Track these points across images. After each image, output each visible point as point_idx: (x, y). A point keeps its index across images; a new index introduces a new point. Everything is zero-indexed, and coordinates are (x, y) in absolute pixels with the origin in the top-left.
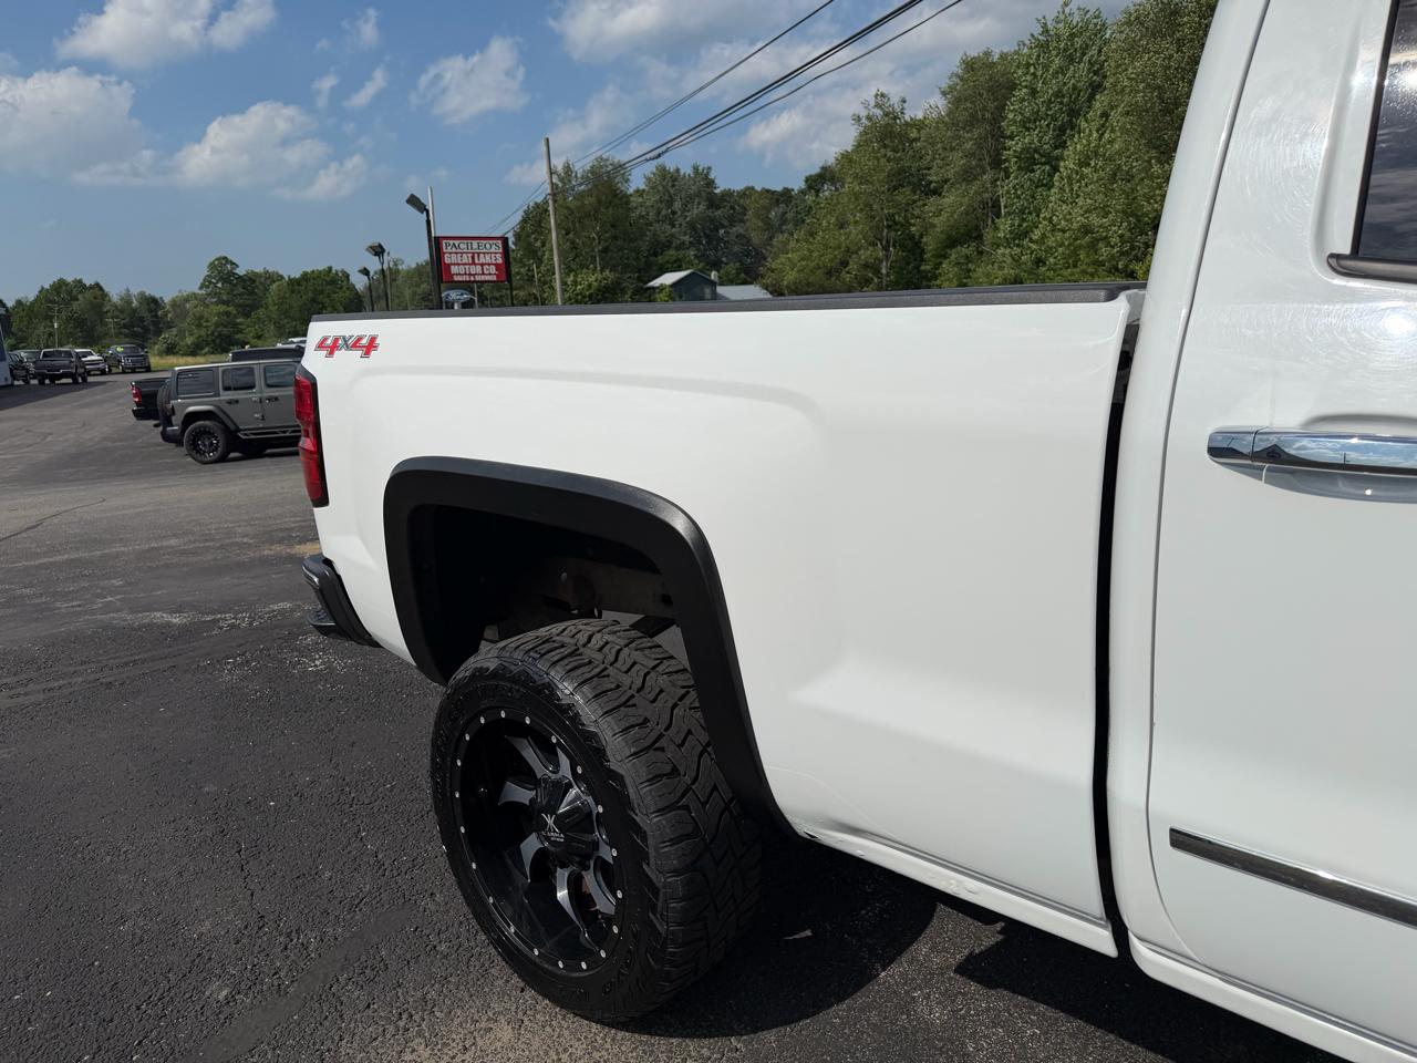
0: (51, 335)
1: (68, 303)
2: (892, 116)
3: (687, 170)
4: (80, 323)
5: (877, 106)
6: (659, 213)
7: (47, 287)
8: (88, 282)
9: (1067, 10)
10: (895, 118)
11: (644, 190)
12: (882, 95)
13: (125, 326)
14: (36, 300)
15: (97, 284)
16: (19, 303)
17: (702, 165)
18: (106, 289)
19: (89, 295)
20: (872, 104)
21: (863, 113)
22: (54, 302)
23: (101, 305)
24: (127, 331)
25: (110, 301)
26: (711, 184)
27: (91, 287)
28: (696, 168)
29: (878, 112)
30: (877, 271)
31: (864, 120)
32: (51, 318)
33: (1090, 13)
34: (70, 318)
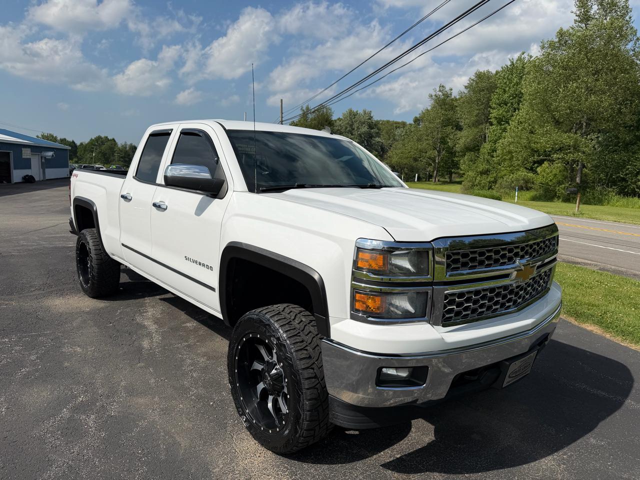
0: (92, 158)
1: (100, 146)
2: (447, 95)
3: (361, 111)
4: (104, 154)
5: (440, 91)
6: (346, 128)
7: (93, 138)
8: (110, 138)
9: (523, 56)
10: (448, 97)
11: (341, 119)
12: (443, 87)
13: (122, 157)
14: (88, 143)
15: (114, 139)
16: (81, 144)
17: (368, 110)
18: (117, 141)
19: (109, 143)
20: (438, 90)
21: (434, 94)
22: (95, 145)
23: (113, 148)
24: (122, 159)
25: (117, 146)
26: (370, 118)
27: (111, 140)
28: (365, 112)
29: (440, 93)
30: (434, 161)
31: (434, 97)
32: (92, 152)
33: (533, 58)
34: (100, 152)
